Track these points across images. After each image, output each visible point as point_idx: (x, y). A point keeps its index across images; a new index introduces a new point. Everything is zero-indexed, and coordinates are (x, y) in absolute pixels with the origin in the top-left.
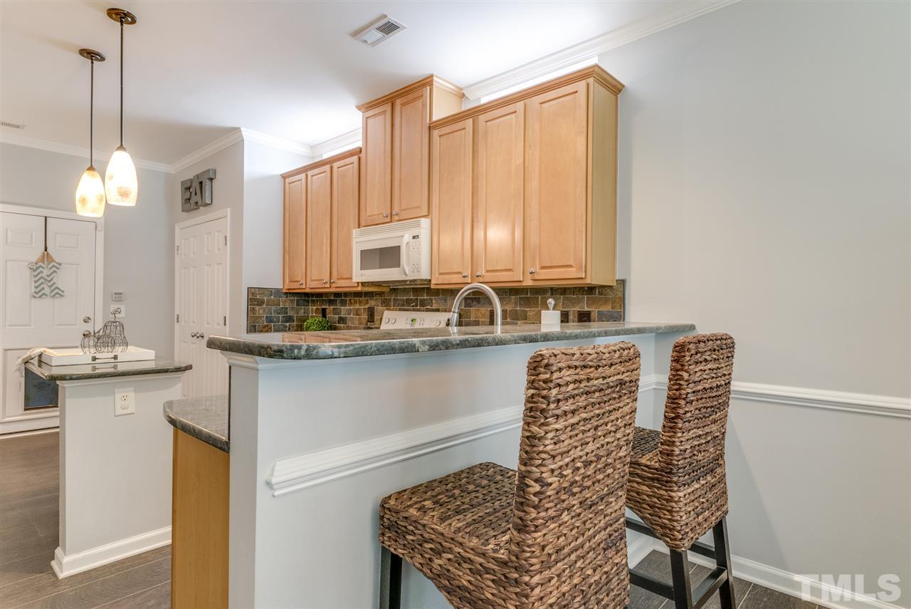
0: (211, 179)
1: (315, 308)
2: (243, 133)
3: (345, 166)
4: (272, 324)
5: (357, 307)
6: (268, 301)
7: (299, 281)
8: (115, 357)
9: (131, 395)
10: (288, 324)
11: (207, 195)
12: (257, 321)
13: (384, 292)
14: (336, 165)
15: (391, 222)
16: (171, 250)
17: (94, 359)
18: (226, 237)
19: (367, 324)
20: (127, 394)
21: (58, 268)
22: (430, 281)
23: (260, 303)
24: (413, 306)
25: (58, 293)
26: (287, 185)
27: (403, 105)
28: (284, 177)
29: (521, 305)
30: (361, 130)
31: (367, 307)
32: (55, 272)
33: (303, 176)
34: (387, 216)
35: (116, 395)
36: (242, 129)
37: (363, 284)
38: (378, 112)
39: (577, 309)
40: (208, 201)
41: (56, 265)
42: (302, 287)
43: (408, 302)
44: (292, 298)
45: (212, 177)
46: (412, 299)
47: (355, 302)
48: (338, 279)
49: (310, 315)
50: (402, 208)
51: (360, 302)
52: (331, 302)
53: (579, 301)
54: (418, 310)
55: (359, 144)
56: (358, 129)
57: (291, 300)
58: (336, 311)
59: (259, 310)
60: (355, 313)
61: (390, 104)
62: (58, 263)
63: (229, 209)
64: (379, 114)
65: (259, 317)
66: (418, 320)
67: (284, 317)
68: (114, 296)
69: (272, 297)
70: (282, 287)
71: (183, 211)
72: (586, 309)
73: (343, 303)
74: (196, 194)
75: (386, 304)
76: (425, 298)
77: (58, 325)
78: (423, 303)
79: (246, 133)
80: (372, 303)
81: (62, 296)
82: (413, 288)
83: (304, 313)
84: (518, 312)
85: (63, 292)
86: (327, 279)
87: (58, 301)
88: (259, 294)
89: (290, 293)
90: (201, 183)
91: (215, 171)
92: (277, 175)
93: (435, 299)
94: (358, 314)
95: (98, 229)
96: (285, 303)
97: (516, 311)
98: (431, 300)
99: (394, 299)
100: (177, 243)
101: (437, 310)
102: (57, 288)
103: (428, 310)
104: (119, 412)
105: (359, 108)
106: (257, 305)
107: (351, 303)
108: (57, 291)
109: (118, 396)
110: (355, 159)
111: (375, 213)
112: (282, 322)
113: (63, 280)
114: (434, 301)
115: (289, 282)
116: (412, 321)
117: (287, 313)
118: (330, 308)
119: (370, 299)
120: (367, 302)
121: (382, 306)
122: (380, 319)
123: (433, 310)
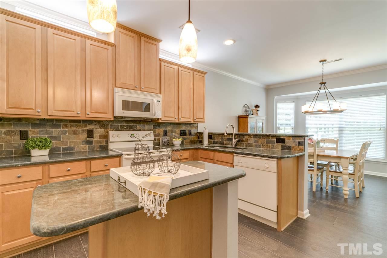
5: (74, 129)
29: (174, 128)
31: (85, 129)
34: (136, 87)
39: (188, 129)
43: (122, 126)
46: (124, 125)
48: (92, 112)
51: (77, 126)
53: (188, 127)
54: (129, 130)
58: (43, 132)
60: (72, 133)
72: (190, 129)
73: (56, 126)
76: (133, 125)
78: (131, 128)
80: (91, 127)
82: (125, 120)
84: (173, 130)
94: (75, 134)
98: (136, 126)
99: (110, 125)
101: (140, 130)
103: (134, 130)
107: (67, 126)
114: (138, 126)
115: (9, 108)
116: (132, 135)
119: (89, 125)
120: (86, 126)
121: (101, 129)
122: (100, 135)
123: (138, 130)
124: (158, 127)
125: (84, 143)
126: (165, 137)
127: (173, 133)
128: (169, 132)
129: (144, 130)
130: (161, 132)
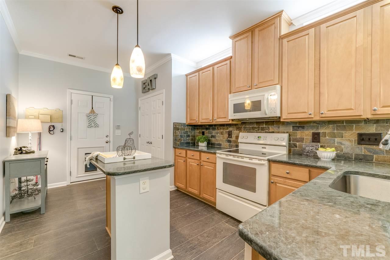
0: (155, 78)
1: (198, 131)
2: (172, 56)
3: (222, 66)
4: (182, 138)
5: (222, 131)
6: (181, 128)
7: (195, 120)
8: (134, 158)
9: (147, 181)
10: (188, 138)
11: (154, 85)
12: (177, 137)
13: (238, 124)
14: (216, 66)
15: (251, 89)
16: (137, 108)
17: (125, 159)
18: (163, 102)
19: (228, 139)
20: (145, 181)
21: (97, 116)
22: (280, 118)
23: (178, 129)
24: (256, 130)
25: (97, 126)
26: (189, 79)
27: (259, 31)
28: (187, 75)
29: (337, 129)
30: (232, 48)
31: (228, 131)
32: (96, 117)
33: (197, 74)
34: (249, 87)
35: (140, 182)
36: (172, 54)
37: (233, 120)
38: (243, 37)
40: (154, 88)
41: (96, 115)
42: (197, 122)
43: (253, 128)
44: (189, 127)
45: (156, 77)
46: (256, 127)
47: (221, 129)
48: (218, 118)
49: (196, 134)
50: (260, 82)
51: (223, 129)
52: (207, 129)
54: (260, 132)
55: (231, 55)
56: (230, 48)
57: (189, 128)
58: (209, 133)
59: (178, 132)
60: (220, 133)
61: (251, 32)
62: (97, 114)
63: (164, 90)
64: (244, 38)
65: (177, 135)
66: (262, 137)
67: (186, 135)
68: (117, 127)
69: (182, 127)
70: (186, 123)
71: (142, 93)
73: (214, 129)
74: (148, 85)
75: (239, 129)
76: (265, 126)
77: (97, 138)
78: (263, 129)
79: (173, 56)
80: (230, 129)
81: (98, 127)
83: (194, 133)
84: (336, 133)
85: (99, 125)
86: (211, 118)
87: (97, 129)
88: (178, 125)
89: (189, 125)
90: (151, 80)
91: (157, 75)
92: (184, 75)
93: (271, 127)
94: (222, 134)
95: (111, 100)
96: (187, 129)
97: (334, 133)
98: (269, 128)
99: (244, 127)
100: (139, 106)
101: (273, 132)
102: (96, 124)
103: (266, 132)
104: (142, 191)
105: (230, 37)
106: (177, 130)
107: (218, 129)
108: (96, 125)
109: (141, 182)
110: (228, 62)
111: (241, 86)
112: (186, 137)
113: (99, 121)
114: (270, 128)
115: (190, 120)
116: (258, 137)
117: (187, 134)
118: (206, 132)
119: (229, 127)
120: (228, 129)
121: (237, 130)
122: (236, 136)
123: (270, 132)
124: (300, 129)
125: (226, 142)
126: (314, 144)
127: (335, 137)
128: (325, 137)
129: (279, 132)
130: (307, 135)
